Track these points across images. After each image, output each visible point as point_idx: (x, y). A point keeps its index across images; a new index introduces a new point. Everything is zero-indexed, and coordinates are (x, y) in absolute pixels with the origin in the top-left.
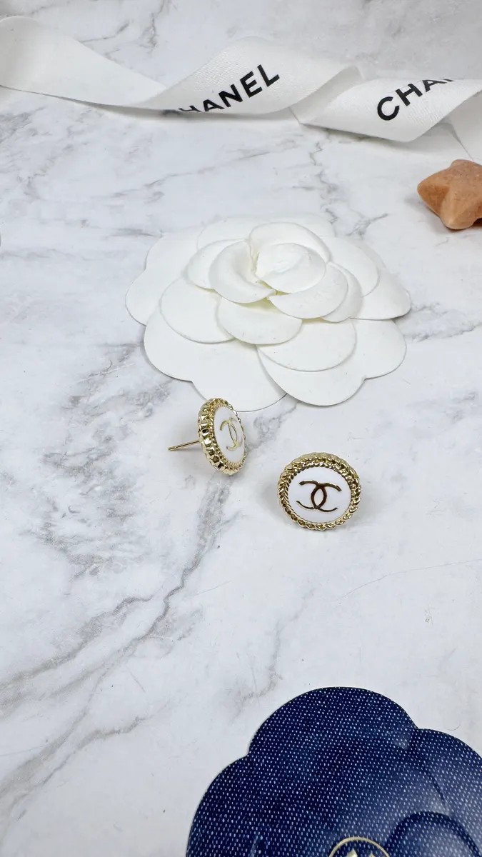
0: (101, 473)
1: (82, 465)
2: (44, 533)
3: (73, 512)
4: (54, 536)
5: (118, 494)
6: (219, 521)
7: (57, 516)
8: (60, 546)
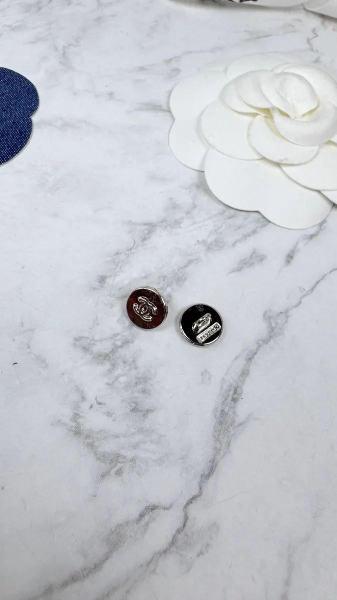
0: (124, 362)
1: (107, 352)
2: (74, 424)
3: (100, 404)
4: (82, 429)
5: (140, 387)
6: (233, 422)
7: (85, 406)
8: (87, 440)
